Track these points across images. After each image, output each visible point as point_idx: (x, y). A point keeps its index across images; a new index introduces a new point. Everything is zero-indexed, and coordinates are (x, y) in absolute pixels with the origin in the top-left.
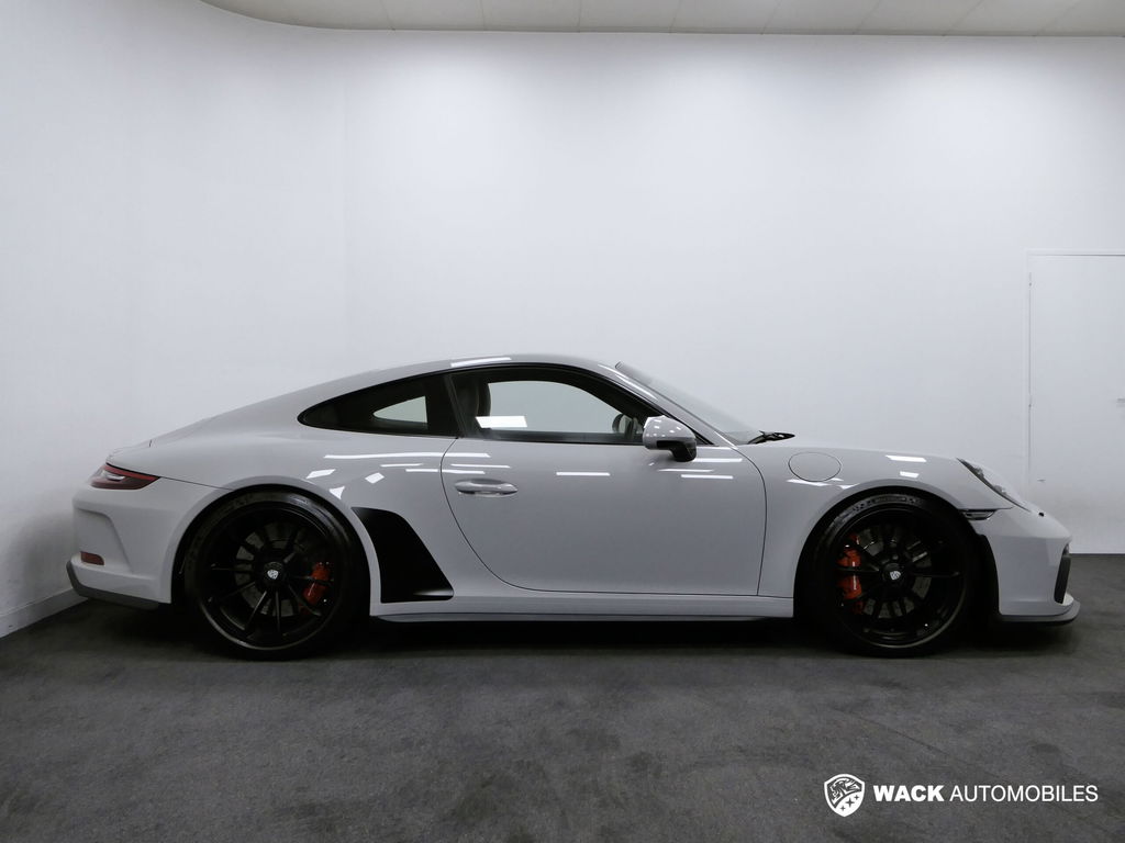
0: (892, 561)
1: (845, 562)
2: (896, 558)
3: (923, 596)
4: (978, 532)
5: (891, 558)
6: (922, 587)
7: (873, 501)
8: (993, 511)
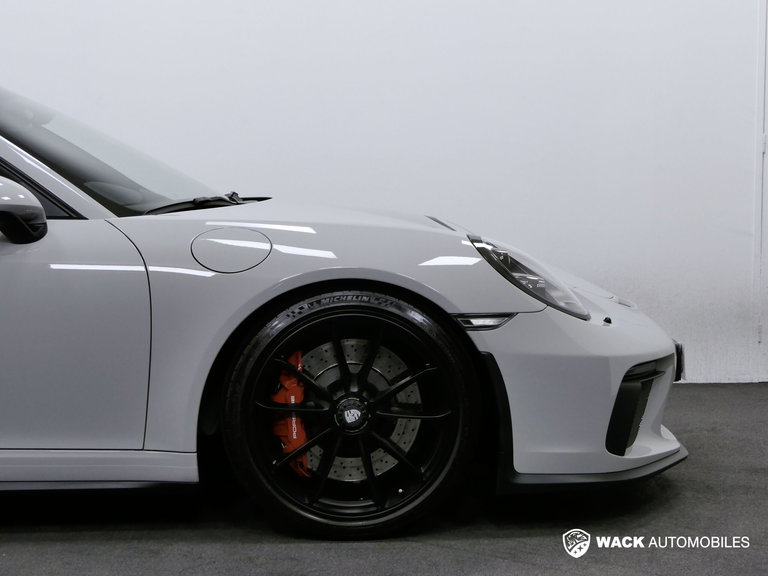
0: (349, 394)
1: (279, 398)
2: (355, 389)
3: (407, 448)
4: (482, 348)
5: (347, 389)
6: (406, 434)
7: (319, 302)
8: (509, 315)
